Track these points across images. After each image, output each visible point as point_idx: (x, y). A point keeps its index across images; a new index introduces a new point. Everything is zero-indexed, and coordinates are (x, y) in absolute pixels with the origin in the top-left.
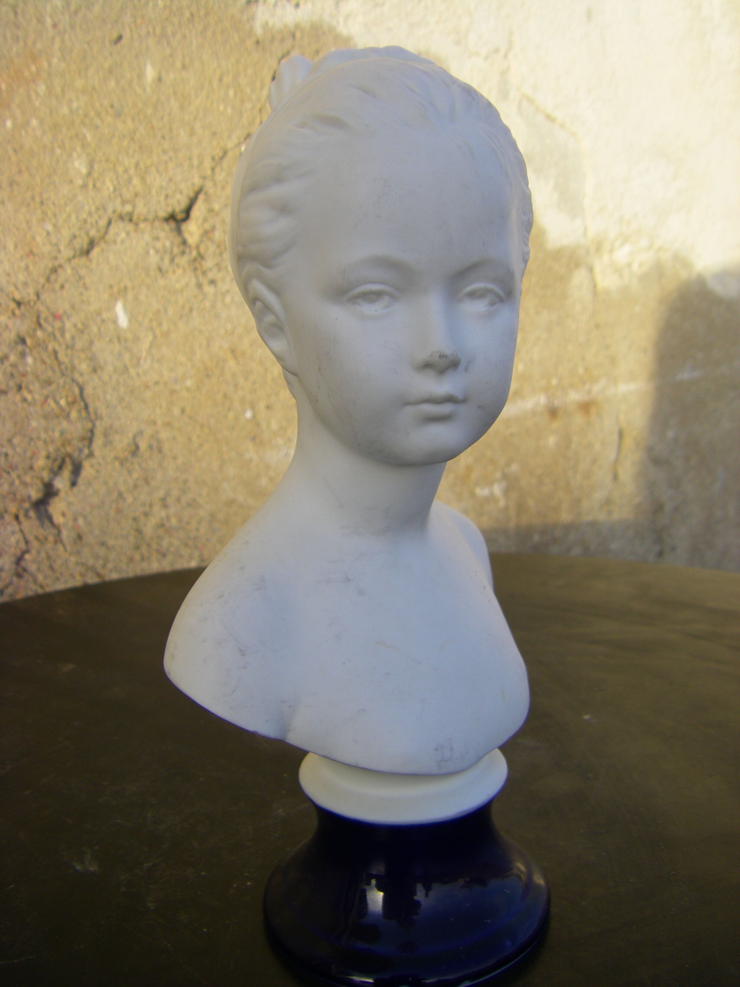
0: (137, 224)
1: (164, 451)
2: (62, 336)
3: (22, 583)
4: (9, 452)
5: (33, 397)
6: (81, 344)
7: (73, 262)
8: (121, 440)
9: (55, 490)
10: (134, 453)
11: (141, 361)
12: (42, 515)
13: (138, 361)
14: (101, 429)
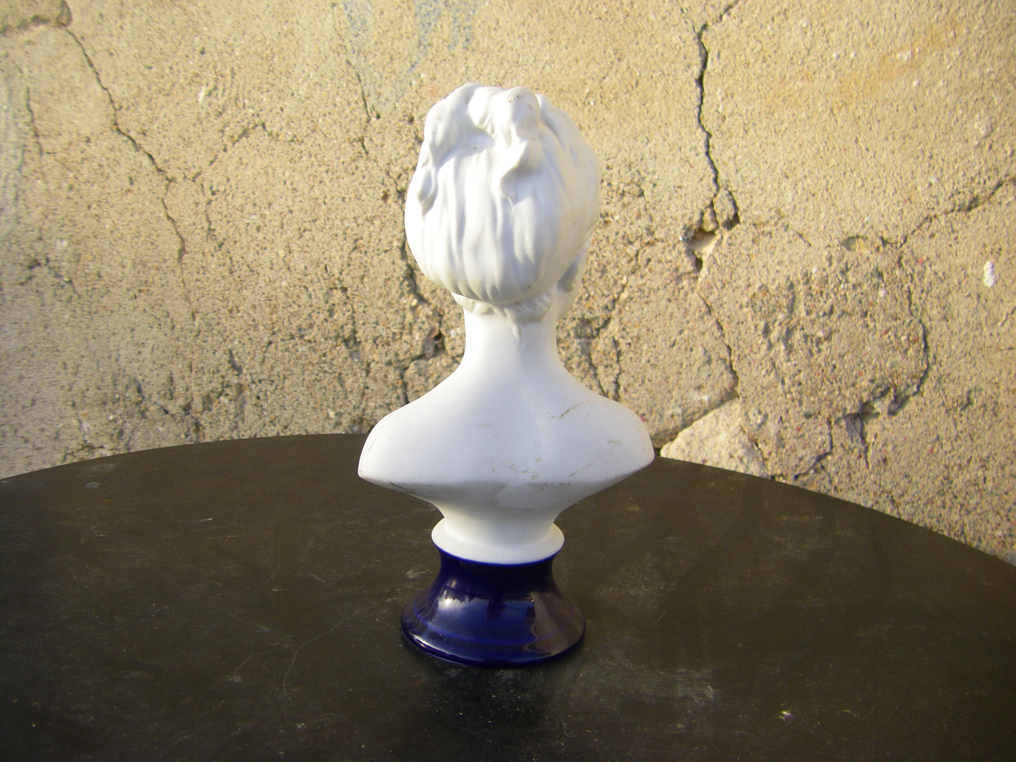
1: (1000, 416)
2: (920, 280)
3: (818, 478)
4: (837, 366)
5: (875, 326)
6: (938, 291)
7: (950, 215)
8: (955, 391)
9: (874, 412)
10: (965, 407)
11: (999, 324)
12: (855, 428)
13: (996, 323)
14: (937, 374)
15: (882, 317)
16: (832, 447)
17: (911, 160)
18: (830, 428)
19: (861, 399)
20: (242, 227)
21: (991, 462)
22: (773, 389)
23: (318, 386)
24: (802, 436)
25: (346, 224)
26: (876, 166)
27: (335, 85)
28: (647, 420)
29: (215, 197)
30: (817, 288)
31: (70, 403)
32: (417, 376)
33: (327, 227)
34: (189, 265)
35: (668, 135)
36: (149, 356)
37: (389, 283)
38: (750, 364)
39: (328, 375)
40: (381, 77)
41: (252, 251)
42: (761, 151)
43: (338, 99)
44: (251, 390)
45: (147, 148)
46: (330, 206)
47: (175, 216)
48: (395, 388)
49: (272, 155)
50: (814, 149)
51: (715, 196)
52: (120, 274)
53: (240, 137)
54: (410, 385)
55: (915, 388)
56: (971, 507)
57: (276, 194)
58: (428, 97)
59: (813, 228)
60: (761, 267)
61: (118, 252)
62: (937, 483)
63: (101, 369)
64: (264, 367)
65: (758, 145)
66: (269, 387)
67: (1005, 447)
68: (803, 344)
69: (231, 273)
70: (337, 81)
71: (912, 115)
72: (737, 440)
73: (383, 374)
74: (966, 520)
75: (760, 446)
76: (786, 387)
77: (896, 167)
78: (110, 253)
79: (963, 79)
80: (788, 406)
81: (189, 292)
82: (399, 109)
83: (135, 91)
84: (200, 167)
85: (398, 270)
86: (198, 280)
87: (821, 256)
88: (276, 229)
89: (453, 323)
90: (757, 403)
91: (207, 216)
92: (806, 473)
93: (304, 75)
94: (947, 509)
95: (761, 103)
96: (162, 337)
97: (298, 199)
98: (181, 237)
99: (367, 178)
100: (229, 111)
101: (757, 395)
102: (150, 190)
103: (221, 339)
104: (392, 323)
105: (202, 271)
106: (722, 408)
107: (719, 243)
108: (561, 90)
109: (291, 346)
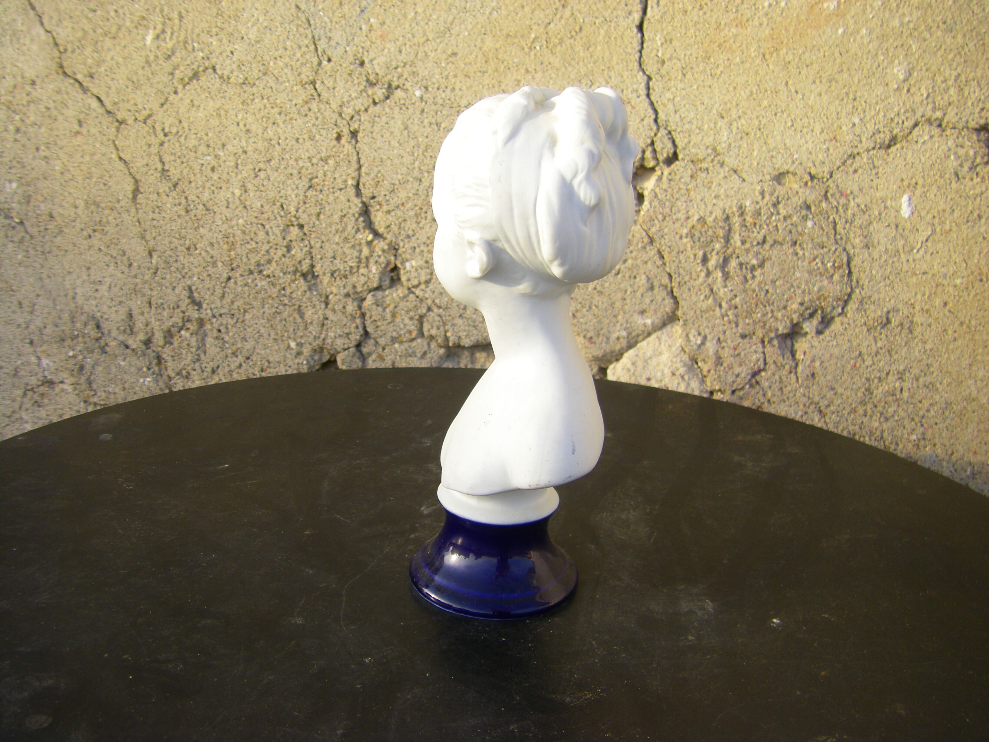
0: (943, 131)
1: (915, 333)
2: (844, 212)
3: (753, 393)
4: (770, 291)
5: (804, 254)
6: (860, 222)
7: (871, 153)
8: (875, 311)
9: (803, 332)
10: (884, 326)
11: (915, 251)
12: (786, 347)
13: (912, 250)
14: (859, 297)
15: (810, 246)
16: (765, 364)
17: (837, 102)
18: (764, 347)
19: (792, 320)
20: (197, 168)
21: (907, 375)
22: (711, 313)
23: (278, 318)
24: (739, 355)
25: (301, 164)
26: (804, 107)
27: (285, 29)
28: (595, 343)
29: (167, 138)
30: (751, 220)
31: (28, 341)
32: (374, 306)
33: (282, 167)
34: (144, 205)
35: (610, 78)
36: (106, 294)
37: (345, 219)
38: (689, 290)
39: (287, 307)
40: (331, 22)
41: (206, 190)
42: (697, 93)
43: (288, 43)
44: (212, 323)
45: (95, 91)
46: (284, 147)
47: (127, 158)
48: (353, 318)
49: (224, 97)
50: (747, 91)
51: (656, 135)
52: (73, 215)
53: (191, 79)
54: (368, 316)
55: (840, 310)
56: (889, 415)
57: (230, 135)
58: (378, 42)
59: (747, 165)
60: (699, 201)
61: (70, 193)
62: (859, 394)
63: (58, 307)
64: (224, 302)
65: (695, 87)
66: (230, 320)
67: (919, 361)
68: (738, 271)
69: (187, 212)
70: (287, 25)
71: (838, 61)
72: (679, 360)
73: (341, 306)
74: (885, 426)
75: (700, 364)
76: (723, 311)
77: (823, 108)
78: (61, 194)
79: (884, 27)
80: (725, 327)
81: (145, 231)
82: (350, 53)
83: (80, 34)
84: (151, 109)
85: (353, 207)
86: (153, 219)
87: (754, 190)
88: (231, 169)
89: (408, 256)
90: (697, 325)
91: (160, 157)
92: (742, 388)
93: (253, 20)
94: (868, 417)
95: (698, 48)
96: (119, 275)
97: (252, 140)
98: (134, 178)
99: (320, 119)
100: (178, 54)
101: (697, 318)
102: (100, 132)
103: (180, 276)
104: (349, 257)
105: (157, 210)
106: (664, 331)
107: (660, 179)
108: (508, 35)
109: (250, 281)
